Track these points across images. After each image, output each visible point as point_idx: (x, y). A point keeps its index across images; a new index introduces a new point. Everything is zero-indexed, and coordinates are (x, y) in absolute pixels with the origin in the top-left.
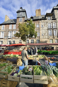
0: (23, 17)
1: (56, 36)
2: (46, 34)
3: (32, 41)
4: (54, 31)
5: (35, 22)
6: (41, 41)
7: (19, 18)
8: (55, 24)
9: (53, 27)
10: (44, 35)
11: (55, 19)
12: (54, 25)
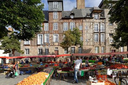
0: (58, 12)
1: (103, 43)
2: (91, 40)
3: (73, 49)
4: (102, 36)
5: (77, 21)
6: (84, 48)
7: (53, 12)
8: (103, 25)
9: (100, 30)
10: (88, 40)
11: (105, 19)
12: (101, 26)
